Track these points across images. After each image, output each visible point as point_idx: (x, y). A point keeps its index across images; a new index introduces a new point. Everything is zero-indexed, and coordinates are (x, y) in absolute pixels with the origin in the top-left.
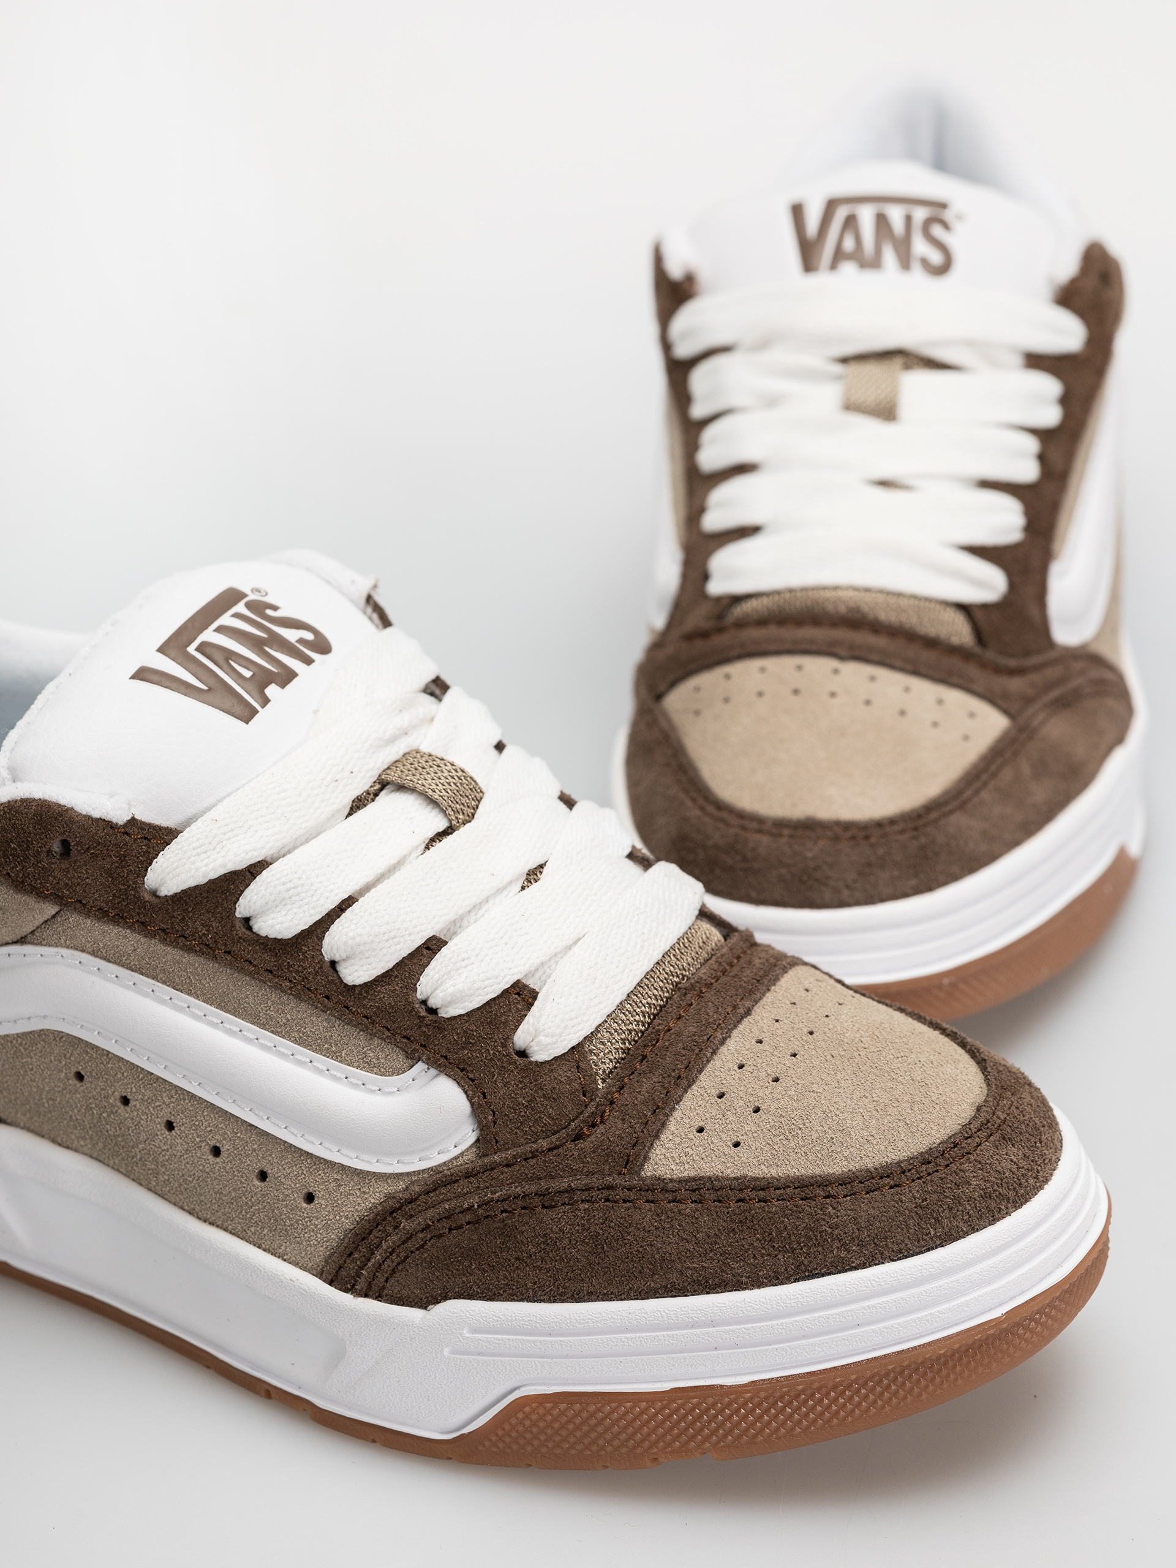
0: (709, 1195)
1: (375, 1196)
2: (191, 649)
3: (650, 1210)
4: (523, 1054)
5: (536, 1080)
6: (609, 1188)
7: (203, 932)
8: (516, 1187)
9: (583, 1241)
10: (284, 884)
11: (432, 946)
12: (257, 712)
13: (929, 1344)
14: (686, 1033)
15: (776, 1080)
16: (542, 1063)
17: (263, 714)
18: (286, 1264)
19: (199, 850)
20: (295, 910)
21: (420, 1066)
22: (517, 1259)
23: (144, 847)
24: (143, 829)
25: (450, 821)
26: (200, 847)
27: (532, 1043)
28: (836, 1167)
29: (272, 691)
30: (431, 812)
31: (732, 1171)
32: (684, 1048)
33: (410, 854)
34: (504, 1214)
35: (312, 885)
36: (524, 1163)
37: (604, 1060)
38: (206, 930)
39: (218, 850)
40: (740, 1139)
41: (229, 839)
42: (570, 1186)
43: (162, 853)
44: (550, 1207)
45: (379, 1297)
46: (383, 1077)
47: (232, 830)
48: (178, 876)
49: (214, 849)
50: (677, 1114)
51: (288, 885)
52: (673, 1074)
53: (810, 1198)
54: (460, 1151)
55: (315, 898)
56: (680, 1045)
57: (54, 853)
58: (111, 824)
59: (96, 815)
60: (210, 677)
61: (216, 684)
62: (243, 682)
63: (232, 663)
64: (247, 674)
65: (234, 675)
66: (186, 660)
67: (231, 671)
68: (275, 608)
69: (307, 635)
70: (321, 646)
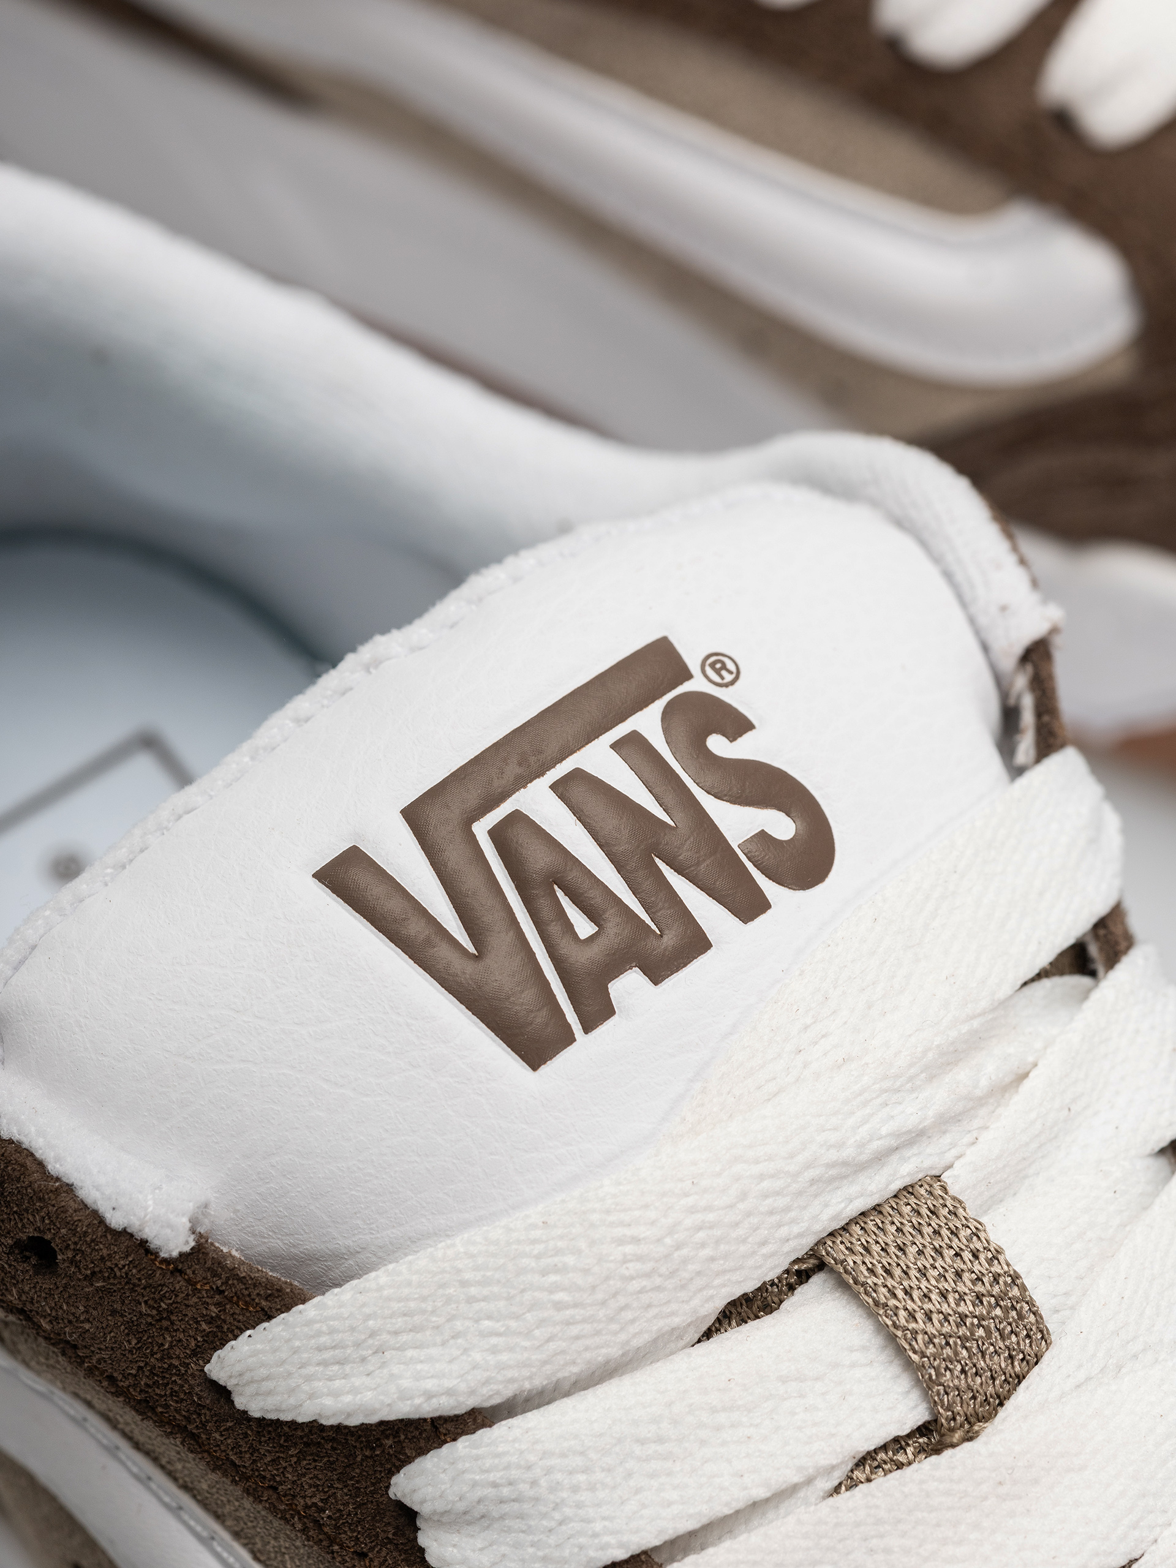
2: (481, 829)
7: (314, 1500)
10: (495, 1485)
12: (568, 1039)
19: (327, 1355)
20: (504, 1549)
23: (213, 1308)
24: (215, 1274)
25: (933, 1410)
26: (334, 1348)
29: (627, 986)
30: (898, 1377)
33: (809, 1481)
35: (556, 1507)
38: (322, 1500)
41: (401, 1348)
43: (248, 1332)
47: (414, 1329)
48: (270, 1393)
49: (363, 1360)
51: (506, 1491)
55: (552, 1540)
57: (26, 1259)
58: (143, 1245)
59: (116, 1220)
60: (492, 918)
61: (500, 941)
62: (565, 947)
63: (560, 894)
64: (584, 928)
65: (555, 929)
66: (455, 855)
67: (546, 913)
68: (735, 725)
69: (782, 826)
70: (803, 860)
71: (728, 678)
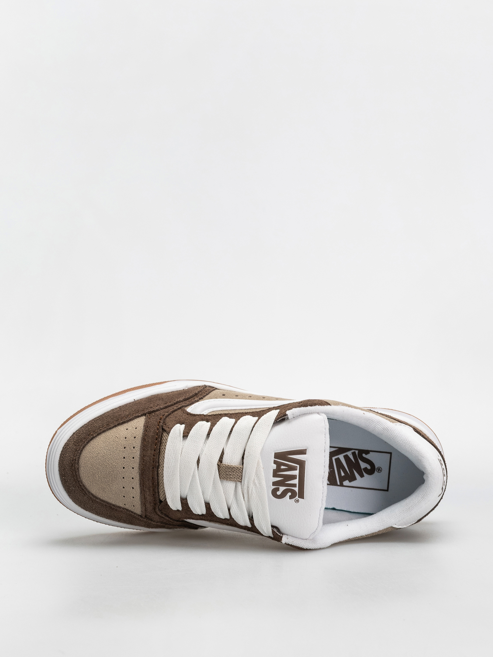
2: (298, 466)
4: (182, 424)
5: (176, 420)
12: (275, 458)
16: (176, 424)
17: (273, 459)
27: (180, 426)
29: (275, 466)
33: (226, 447)
62: (281, 464)
63: (286, 468)
64: (282, 467)
65: (284, 464)
66: (297, 462)
67: (286, 465)
68: (291, 497)
69: (279, 493)
70: (274, 493)
71: (296, 501)
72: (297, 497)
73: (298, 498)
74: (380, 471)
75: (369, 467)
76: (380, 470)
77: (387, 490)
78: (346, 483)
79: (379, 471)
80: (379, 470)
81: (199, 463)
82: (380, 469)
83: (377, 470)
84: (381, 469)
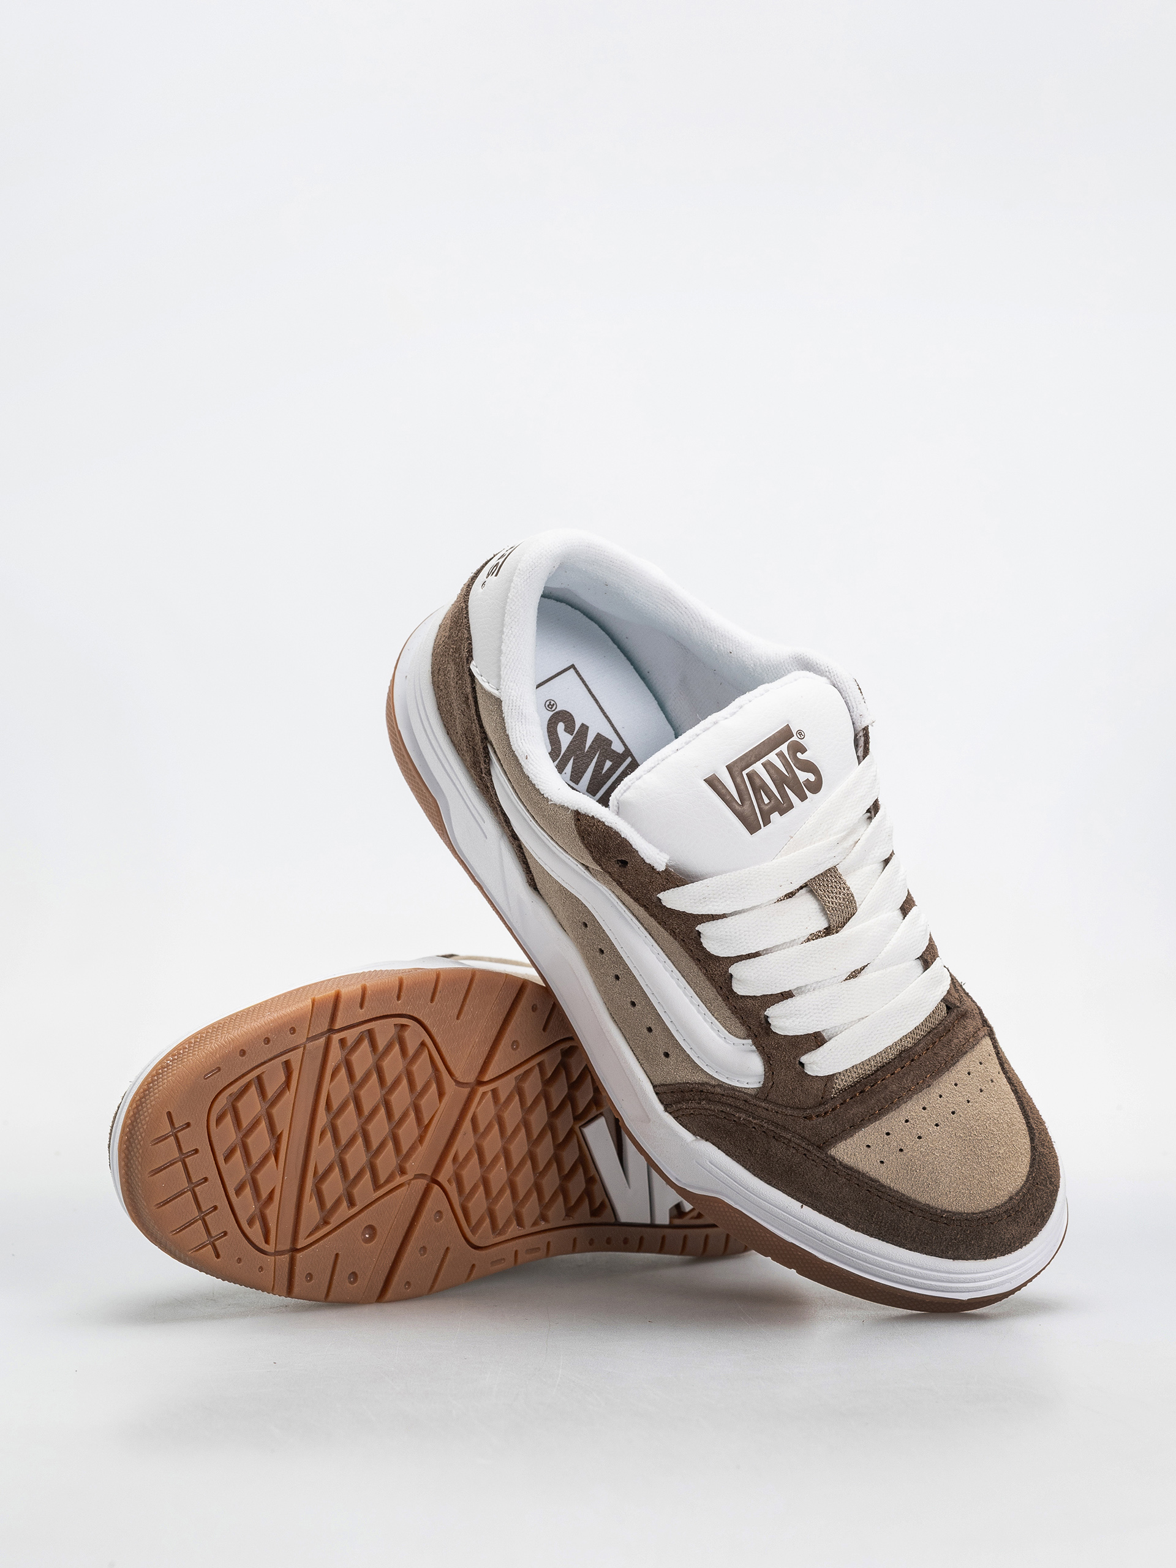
0: (854, 1180)
1: (698, 1078)
2: (744, 773)
3: (823, 1171)
4: (802, 1065)
5: (802, 1082)
6: (808, 1151)
8: (765, 1123)
9: (784, 1165)
11: (787, 995)
12: (760, 828)
13: (923, 1295)
14: (890, 1089)
15: (920, 1138)
16: (809, 1075)
17: (764, 831)
18: (641, 1069)
20: (725, 947)
21: (750, 1041)
22: (749, 1150)
23: (665, 883)
24: (668, 876)
25: (829, 925)
26: (693, 896)
27: (809, 1065)
28: (924, 1198)
29: (775, 816)
30: (822, 917)
31: (873, 1174)
32: (883, 1098)
33: (799, 939)
34: (753, 1129)
36: (775, 1113)
37: (840, 1084)
39: (702, 902)
40: (885, 1161)
42: (791, 1138)
43: (672, 889)
44: (777, 1140)
45: (676, 1118)
46: (730, 1035)
48: (675, 903)
50: (861, 1133)
51: (728, 933)
52: (870, 1111)
53: (902, 1208)
54: (748, 1087)
55: (738, 946)
56: (883, 1095)
57: (618, 863)
58: (653, 868)
59: (648, 861)
60: (746, 797)
61: (747, 803)
62: (763, 806)
63: (762, 792)
64: (766, 801)
65: (760, 801)
66: (739, 780)
67: (759, 797)
68: (803, 750)
69: (812, 777)
70: (816, 787)
71: (803, 737)
72: (795, 738)
73: (795, 734)
74: (552, 703)
75: (561, 727)
76: (550, 702)
77: (573, 666)
78: (617, 747)
79: (554, 704)
80: (550, 705)
81: (857, 970)
82: (548, 706)
83: (553, 709)
84: (548, 703)
